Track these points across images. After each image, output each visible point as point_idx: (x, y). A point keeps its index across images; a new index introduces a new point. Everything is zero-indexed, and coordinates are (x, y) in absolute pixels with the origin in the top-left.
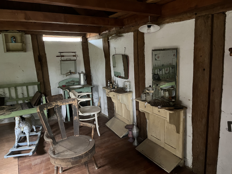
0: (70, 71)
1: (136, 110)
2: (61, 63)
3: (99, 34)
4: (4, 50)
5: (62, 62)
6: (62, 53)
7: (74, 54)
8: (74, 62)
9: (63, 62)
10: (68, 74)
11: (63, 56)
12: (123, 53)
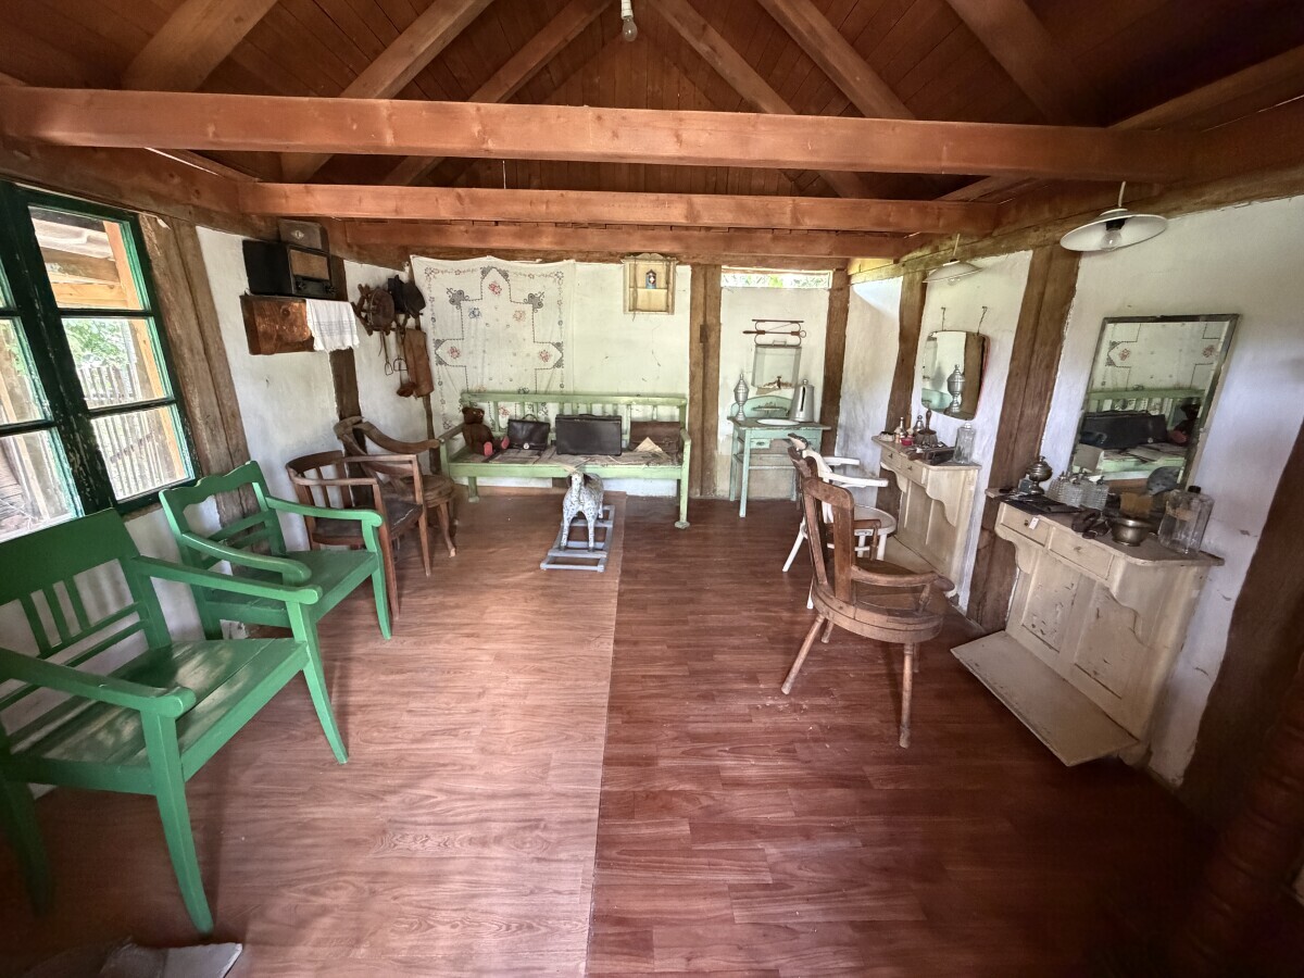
0: (779, 377)
1: (983, 528)
2: (756, 352)
3: (896, 262)
4: (625, 306)
5: (759, 349)
6: (760, 324)
7: (795, 327)
8: (794, 351)
9: (763, 349)
10: (771, 387)
11: (763, 332)
12: (975, 330)
